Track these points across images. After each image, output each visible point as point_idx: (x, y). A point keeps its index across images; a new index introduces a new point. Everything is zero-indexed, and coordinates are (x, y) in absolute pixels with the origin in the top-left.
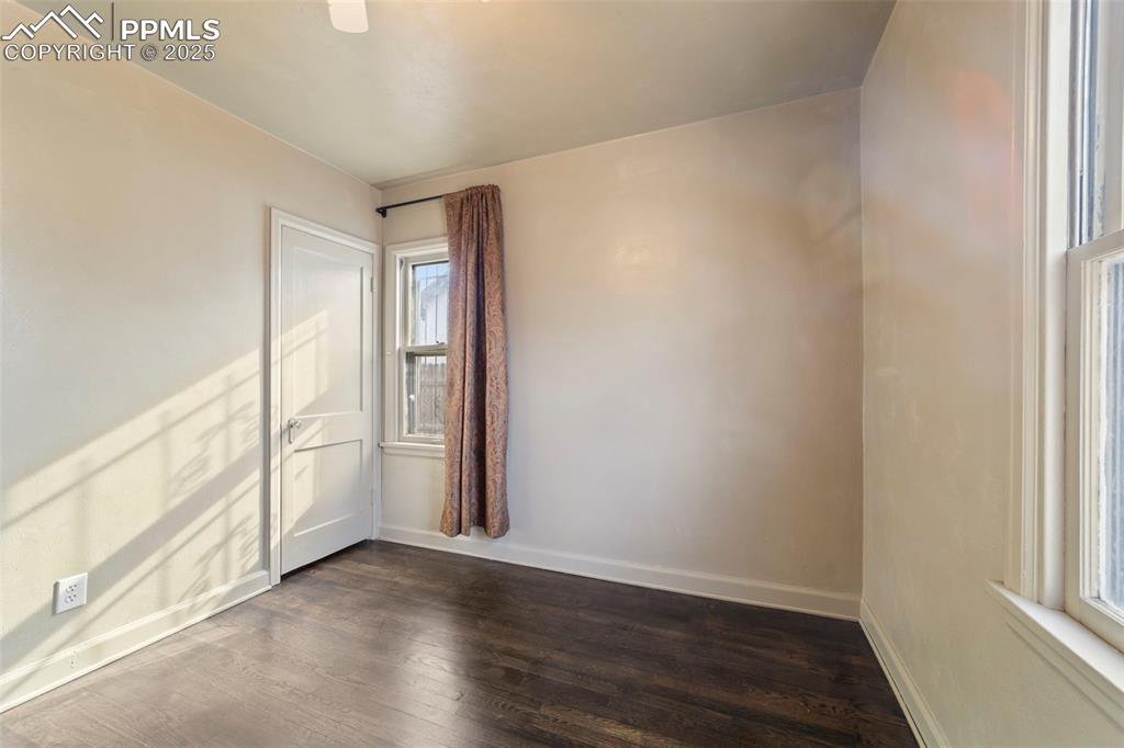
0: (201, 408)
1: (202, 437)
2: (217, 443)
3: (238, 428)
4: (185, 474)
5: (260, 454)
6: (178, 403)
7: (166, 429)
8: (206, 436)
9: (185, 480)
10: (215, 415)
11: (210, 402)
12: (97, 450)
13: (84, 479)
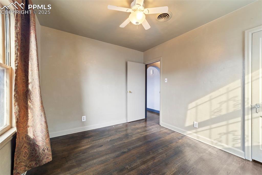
0: (220, 96)
1: (220, 103)
2: (224, 106)
3: (231, 103)
4: (215, 111)
5: (241, 113)
6: (214, 94)
7: (210, 100)
8: (221, 103)
9: (216, 112)
10: (224, 98)
11: (223, 94)
12: (199, 101)
13: (197, 106)
